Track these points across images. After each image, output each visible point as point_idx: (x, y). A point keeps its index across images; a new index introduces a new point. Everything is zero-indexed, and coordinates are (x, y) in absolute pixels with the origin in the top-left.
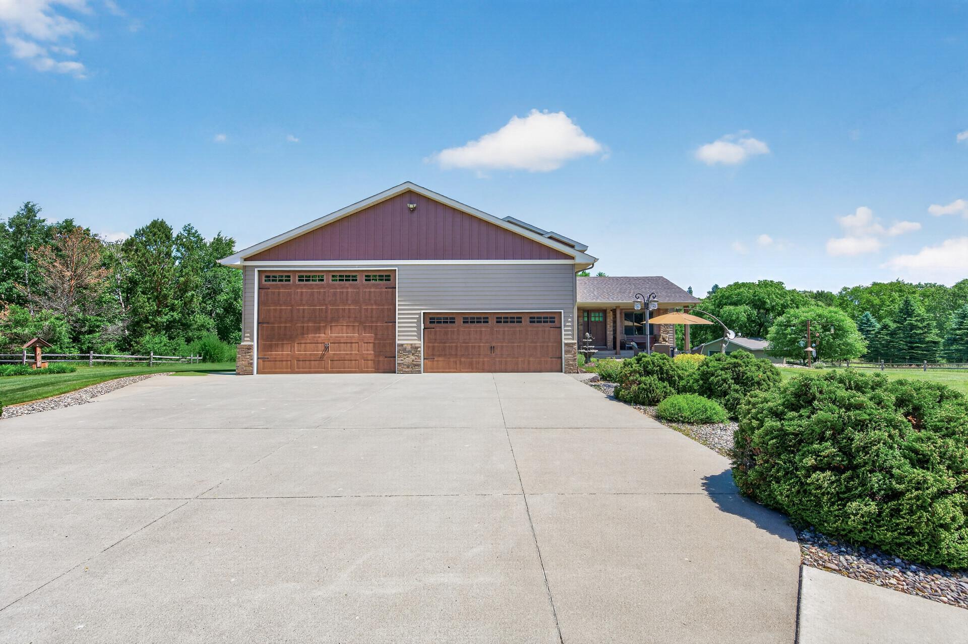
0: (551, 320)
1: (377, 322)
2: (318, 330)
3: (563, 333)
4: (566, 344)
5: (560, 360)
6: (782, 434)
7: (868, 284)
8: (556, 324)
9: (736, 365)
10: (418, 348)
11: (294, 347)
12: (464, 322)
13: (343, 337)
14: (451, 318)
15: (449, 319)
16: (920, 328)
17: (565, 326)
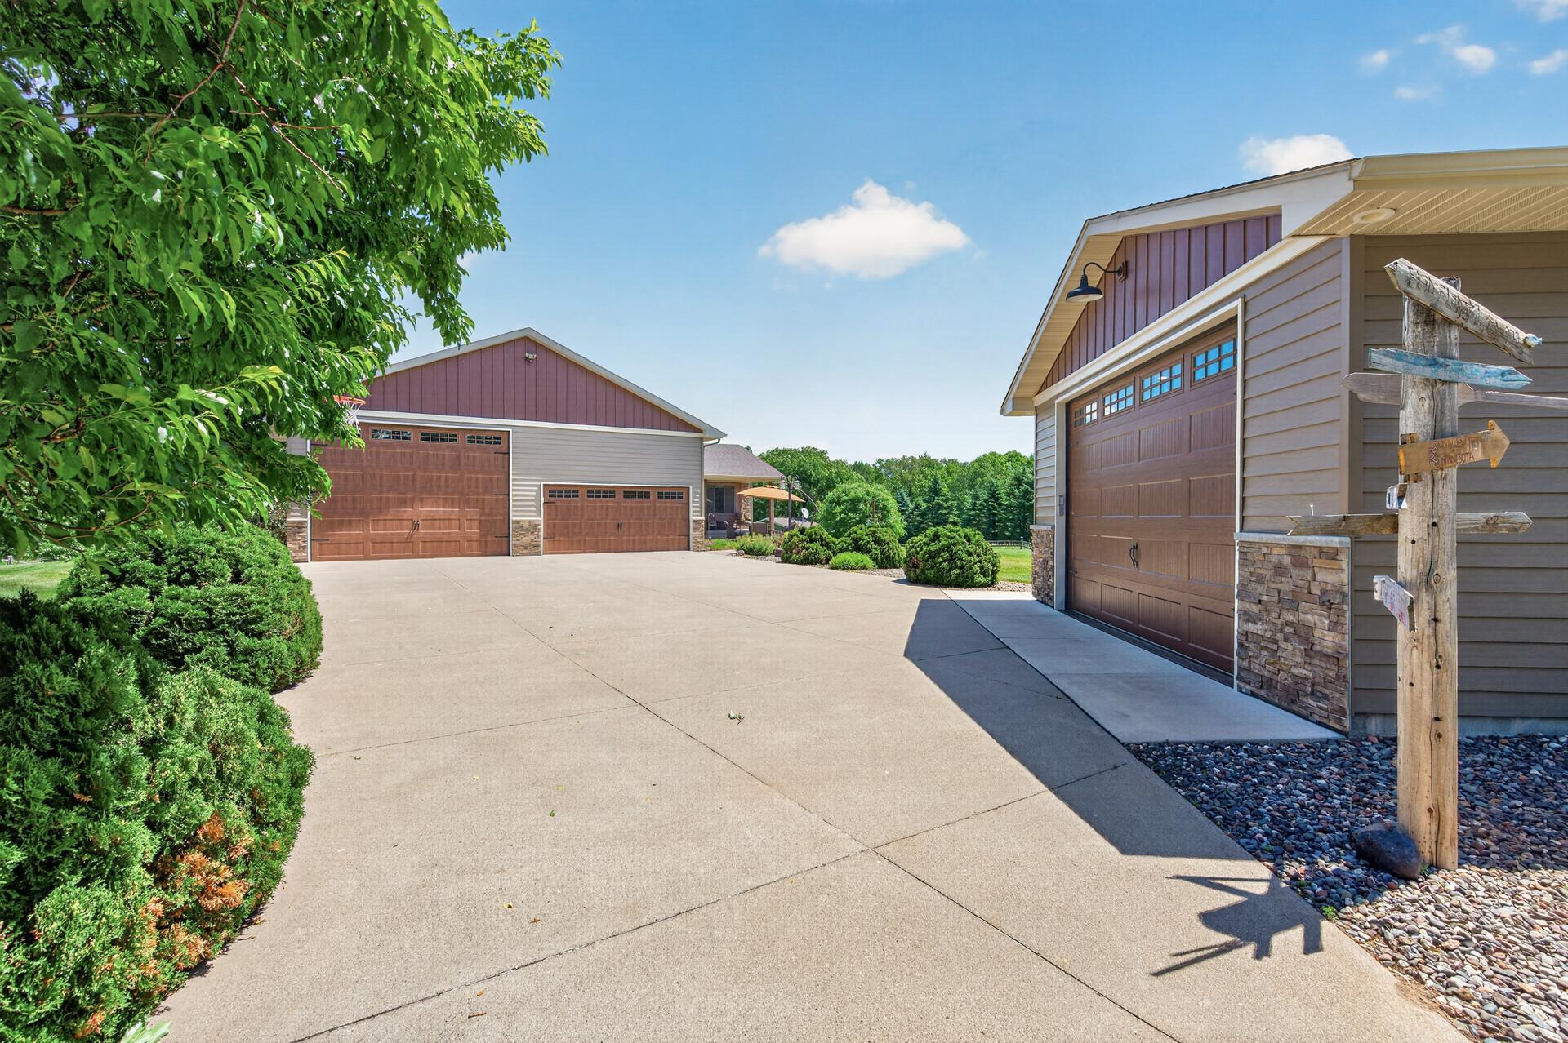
0: (679, 495)
1: (483, 494)
2: (403, 503)
3: (691, 509)
4: (694, 521)
5: (686, 538)
6: (929, 552)
7: (899, 457)
8: (684, 500)
9: (874, 532)
10: (537, 526)
11: (368, 525)
12: (588, 496)
13: (437, 512)
14: (573, 492)
15: (570, 493)
16: (945, 508)
17: (693, 502)
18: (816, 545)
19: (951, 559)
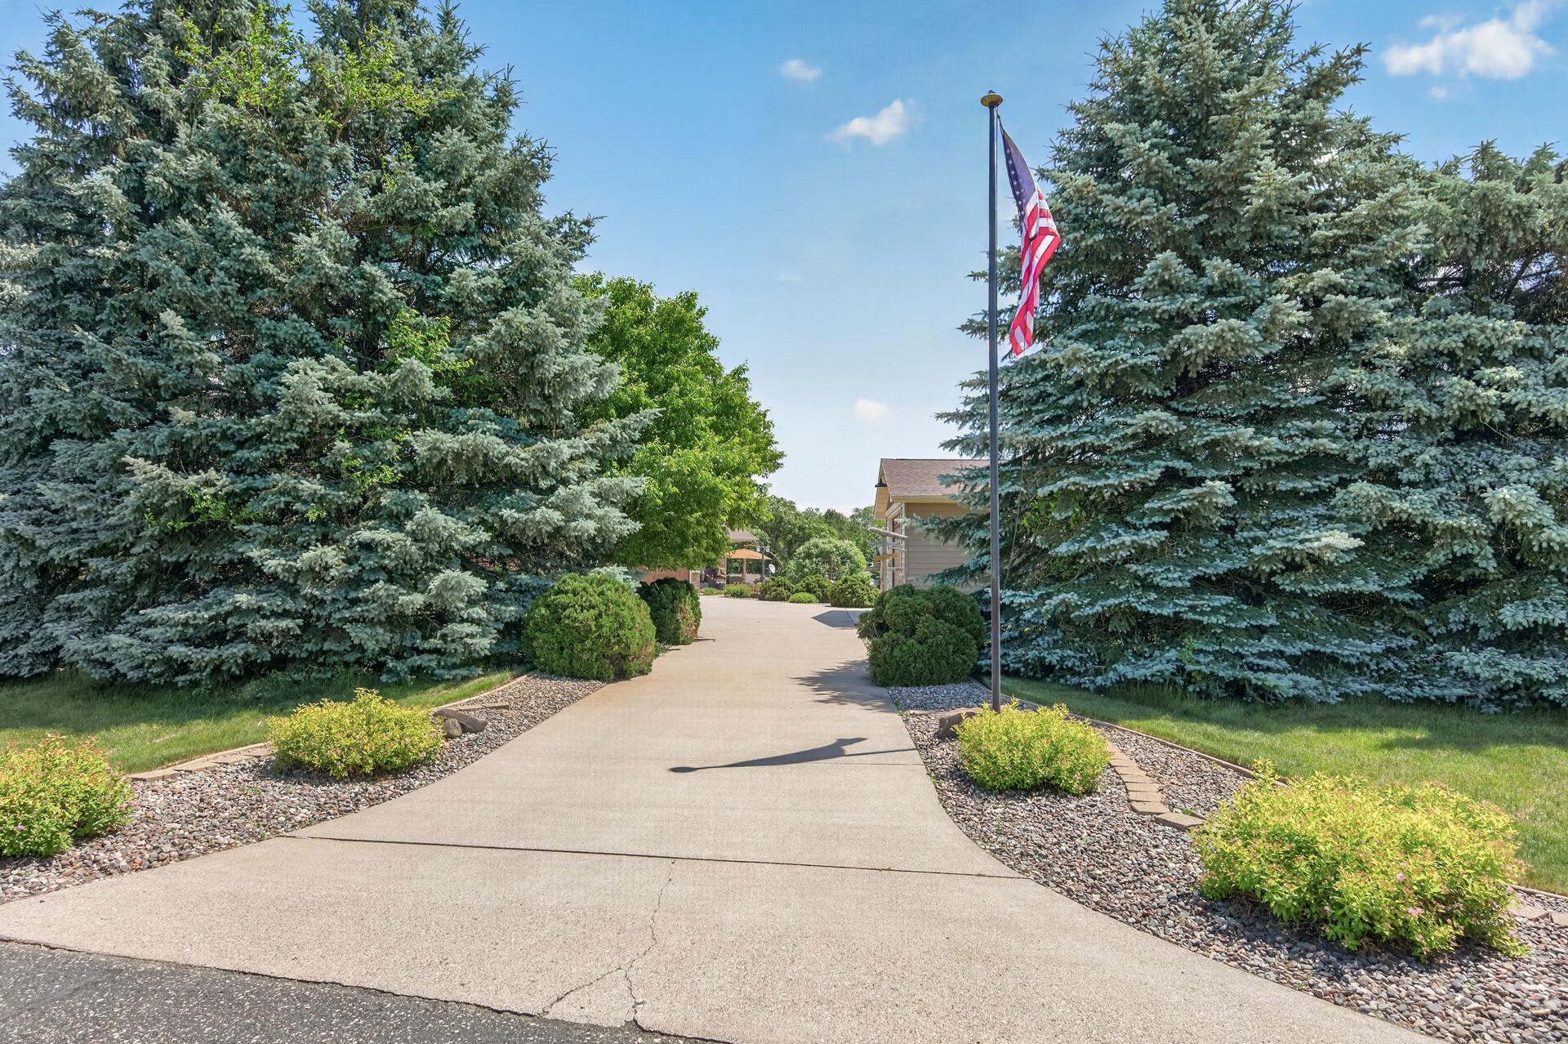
18: (782, 588)
19: (853, 593)
